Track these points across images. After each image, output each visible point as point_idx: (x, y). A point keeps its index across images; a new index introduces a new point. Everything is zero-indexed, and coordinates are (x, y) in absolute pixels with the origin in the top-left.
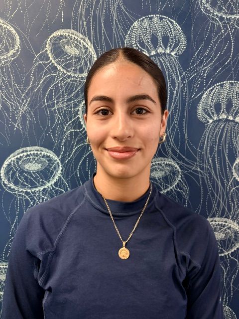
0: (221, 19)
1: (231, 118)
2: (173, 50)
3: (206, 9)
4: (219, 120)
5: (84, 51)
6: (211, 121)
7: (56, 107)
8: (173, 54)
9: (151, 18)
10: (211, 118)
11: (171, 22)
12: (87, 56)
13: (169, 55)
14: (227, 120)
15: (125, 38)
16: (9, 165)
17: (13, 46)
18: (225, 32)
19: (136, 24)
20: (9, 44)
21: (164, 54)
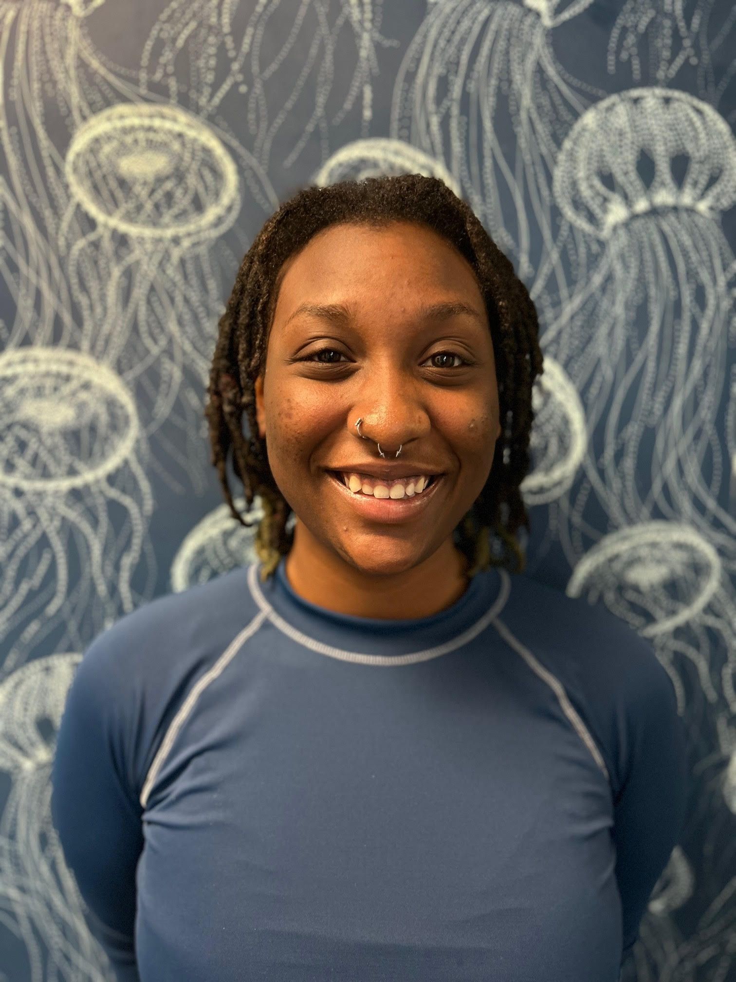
2: (702, 196)
8: (703, 206)
9: (636, 101)
11: (699, 112)
13: (691, 211)
15: (555, 162)
16: (200, 552)
17: (217, 195)
19: (590, 118)
20: (206, 188)
21: (675, 209)
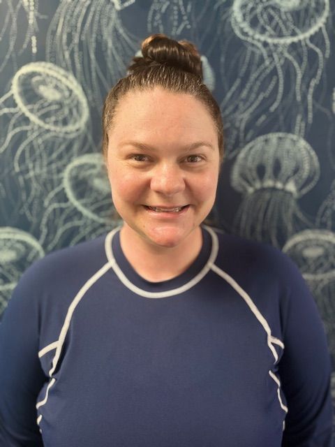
0: (265, 44)
1: (279, 185)
3: (242, 30)
4: (263, 190)
5: (67, 93)
6: (251, 190)
7: (31, 174)
10: (251, 185)
12: (72, 101)
14: (274, 189)
18: (271, 63)
